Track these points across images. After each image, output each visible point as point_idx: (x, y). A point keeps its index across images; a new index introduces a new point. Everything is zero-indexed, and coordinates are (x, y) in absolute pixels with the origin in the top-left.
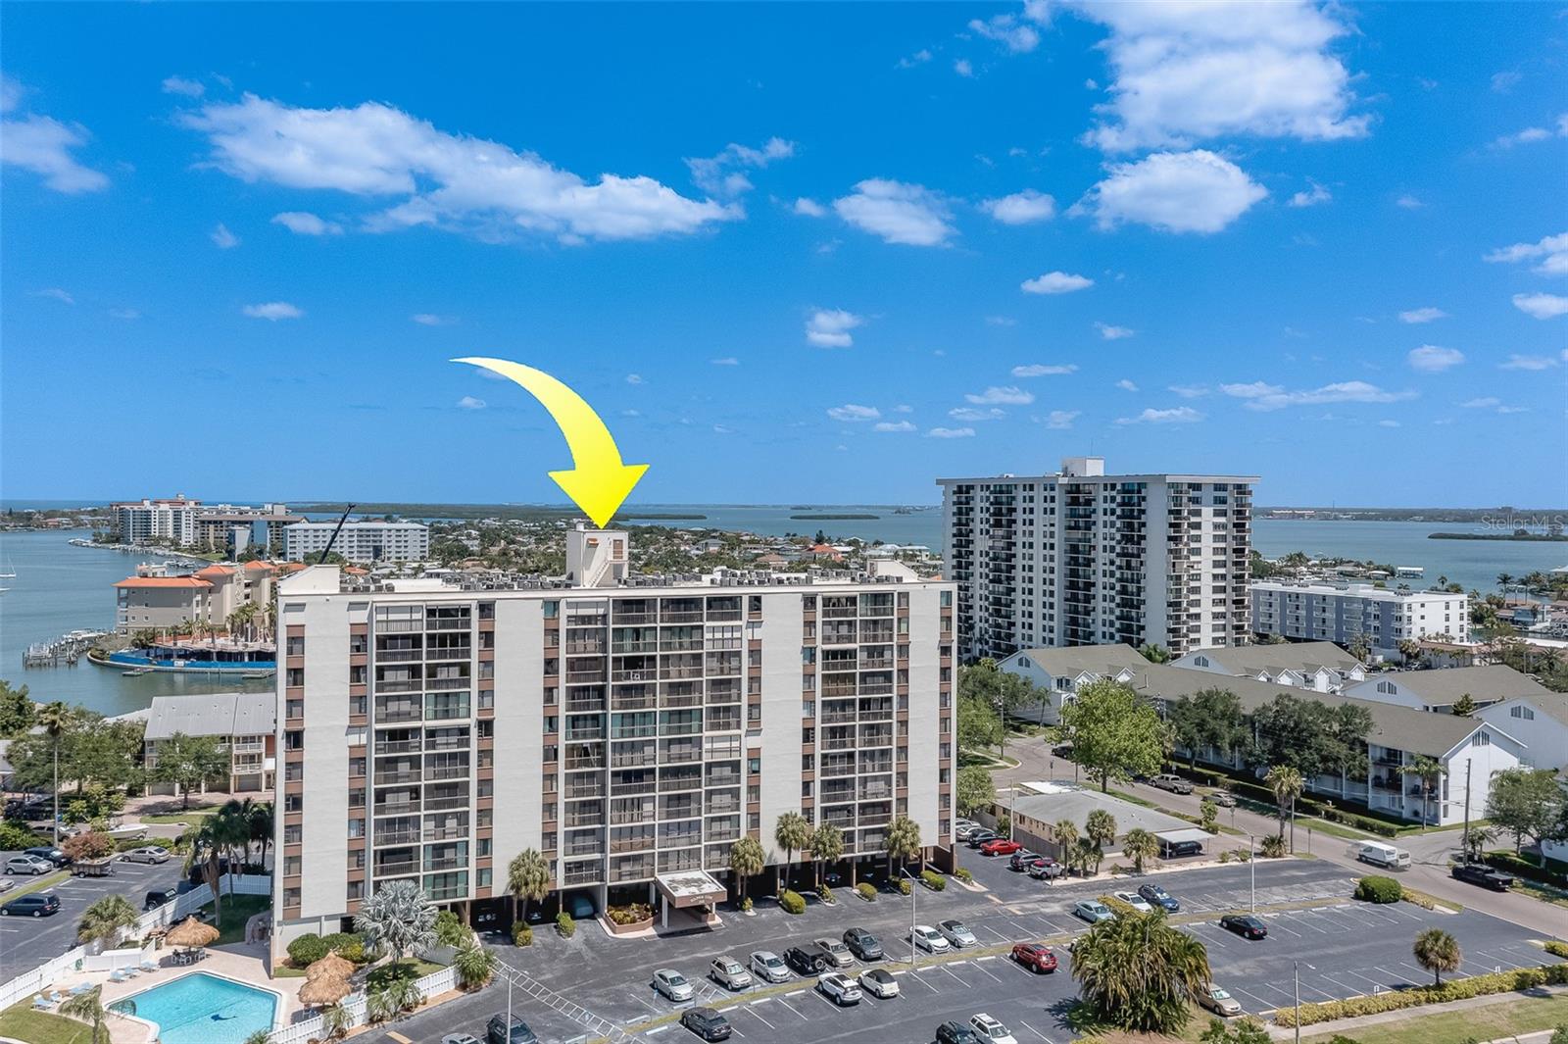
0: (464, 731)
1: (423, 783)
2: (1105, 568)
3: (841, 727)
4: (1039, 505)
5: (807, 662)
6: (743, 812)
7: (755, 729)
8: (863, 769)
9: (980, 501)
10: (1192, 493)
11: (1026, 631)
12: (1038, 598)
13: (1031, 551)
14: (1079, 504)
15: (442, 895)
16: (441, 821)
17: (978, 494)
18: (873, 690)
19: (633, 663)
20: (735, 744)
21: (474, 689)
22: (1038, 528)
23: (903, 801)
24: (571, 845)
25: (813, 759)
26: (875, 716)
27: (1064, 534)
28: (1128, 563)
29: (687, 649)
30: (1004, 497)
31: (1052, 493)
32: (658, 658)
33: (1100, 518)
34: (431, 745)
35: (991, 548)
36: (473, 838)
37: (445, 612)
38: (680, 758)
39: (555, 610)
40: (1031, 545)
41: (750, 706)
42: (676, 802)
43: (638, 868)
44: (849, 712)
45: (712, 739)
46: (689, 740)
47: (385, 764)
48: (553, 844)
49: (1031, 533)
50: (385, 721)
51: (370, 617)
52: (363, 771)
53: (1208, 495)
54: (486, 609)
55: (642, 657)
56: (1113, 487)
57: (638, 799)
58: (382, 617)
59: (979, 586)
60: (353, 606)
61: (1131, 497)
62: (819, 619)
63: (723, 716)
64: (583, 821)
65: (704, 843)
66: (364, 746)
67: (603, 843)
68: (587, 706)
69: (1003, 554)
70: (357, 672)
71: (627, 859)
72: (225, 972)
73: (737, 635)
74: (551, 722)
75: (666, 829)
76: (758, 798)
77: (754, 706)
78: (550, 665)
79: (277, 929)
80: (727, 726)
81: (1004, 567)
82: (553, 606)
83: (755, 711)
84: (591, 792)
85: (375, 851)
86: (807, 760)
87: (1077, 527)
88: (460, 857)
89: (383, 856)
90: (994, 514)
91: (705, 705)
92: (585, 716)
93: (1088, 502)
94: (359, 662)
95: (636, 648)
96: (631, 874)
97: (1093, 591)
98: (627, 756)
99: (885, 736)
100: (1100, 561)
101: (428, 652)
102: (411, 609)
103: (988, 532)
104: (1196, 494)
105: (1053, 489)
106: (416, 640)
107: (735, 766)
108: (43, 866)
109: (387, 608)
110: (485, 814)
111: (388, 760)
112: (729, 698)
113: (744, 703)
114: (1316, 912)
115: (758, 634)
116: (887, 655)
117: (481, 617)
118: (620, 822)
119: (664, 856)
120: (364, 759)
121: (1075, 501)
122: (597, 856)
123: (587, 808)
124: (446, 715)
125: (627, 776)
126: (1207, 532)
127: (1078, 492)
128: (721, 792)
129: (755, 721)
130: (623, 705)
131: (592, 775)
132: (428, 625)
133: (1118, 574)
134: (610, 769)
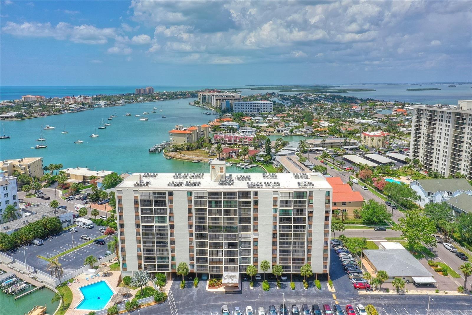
0: (166, 227)
1: (155, 240)
3: (286, 234)
4: (444, 119)
5: (274, 213)
6: (252, 256)
8: (294, 247)
9: (425, 115)
14: (460, 120)
15: (163, 270)
16: (161, 250)
17: (424, 112)
18: (298, 223)
20: (249, 236)
21: (168, 215)
23: (309, 258)
24: (198, 261)
26: (299, 231)
29: (232, 207)
30: (433, 115)
32: (223, 210)
33: (467, 126)
34: (157, 230)
35: (426, 132)
36: (170, 256)
37: (159, 194)
38: (231, 240)
39: (191, 194)
41: (254, 225)
42: (230, 252)
43: (218, 269)
44: (289, 229)
46: (233, 235)
47: (145, 234)
48: (193, 260)
50: (144, 223)
51: (138, 195)
52: (139, 236)
55: (218, 209)
57: (218, 250)
58: (142, 195)
60: (134, 191)
64: (201, 254)
65: (239, 265)
67: (207, 261)
68: (201, 222)
70: (136, 208)
71: (214, 267)
74: (191, 227)
75: (227, 260)
76: (257, 253)
78: (190, 210)
80: (247, 231)
83: (256, 227)
84: (204, 247)
85: (144, 257)
86: (274, 243)
88: (167, 260)
90: (429, 120)
91: (238, 224)
92: (201, 225)
93: (463, 120)
95: (216, 206)
96: (216, 271)
98: (214, 238)
99: (302, 238)
101: (155, 205)
102: (149, 192)
103: (426, 127)
105: (450, 114)
106: (150, 201)
107: (249, 243)
109: (143, 192)
110: (173, 250)
112: (247, 222)
116: (304, 211)
117: (169, 195)
118: (212, 256)
119: (226, 267)
122: (206, 264)
124: (161, 222)
125: (214, 243)
127: (460, 116)
129: (256, 230)
130: (212, 223)
131: (203, 242)
132: (154, 197)
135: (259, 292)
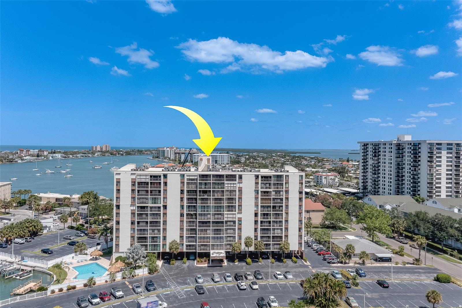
0: (159, 208)
1: (149, 220)
2: (408, 170)
3: (266, 213)
4: (387, 150)
5: (256, 194)
6: (236, 235)
7: (240, 212)
8: (274, 226)
9: (370, 149)
10: (437, 146)
11: (383, 190)
12: (387, 180)
13: (385, 165)
14: (400, 150)
15: (154, 250)
16: (153, 230)
17: (370, 146)
18: (277, 203)
19: (205, 192)
20: (234, 216)
21: (162, 197)
22: (387, 157)
23: (286, 236)
24: (188, 240)
25: (258, 222)
26: (277, 211)
27: (395, 159)
28: (415, 169)
29: (220, 189)
30: (377, 147)
31: (391, 146)
32: (211, 191)
33: (406, 154)
34: (151, 211)
35: (373, 163)
36: (161, 236)
37: (154, 177)
38: (218, 219)
39: (183, 177)
40: (385, 163)
41: (239, 205)
42: (217, 231)
43: (205, 248)
44: (269, 209)
45: (227, 214)
46: (221, 214)
47: (140, 215)
48: (183, 239)
49: (385, 159)
50: (140, 204)
51: (136, 177)
52: (134, 216)
53: (444, 147)
54: (165, 176)
55: (207, 190)
56: (411, 144)
57: (206, 229)
58: (139, 177)
59: (369, 175)
60: (132, 174)
61: (416, 147)
62: (260, 182)
63: (231, 208)
64: (191, 234)
65: (224, 243)
66: (135, 210)
67: (196, 240)
68: (192, 203)
69: (376, 165)
70: (133, 190)
71: (202, 245)
72: (101, 263)
73: (235, 185)
74: (182, 207)
75: (214, 238)
76: (241, 231)
77: (240, 206)
78: (182, 192)
79: (114, 254)
80: (232, 211)
81: (377, 170)
82: (183, 176)
83: (240, 207)
84: (193, 226)
85: (137, 237)
86: (256, 222)
87: (399, 157)
88: (158, 240)
89: (139, 238)
90: (374, 153)
91: (225, 205)
92: (192, 206)
93: (403, 149)
94: (133, 188)
95: (205, 188)
96: (204, 249)
97: (404, 178)
98: (203, 217)
99: (281, 217)
100: (406, 168)
101: (150, 187)
102: (146, 175)
103: (372, 158)
104: (439, 146)
105: (391, 145)
106: (147, 183)
107: (234, 222)
108: (82, 235)
109: (140, 175)
110: (165, 230)
111: (140, 214)
112: (233, 203)
113: (237, 205)
114: (415, 283)
115: (241, 185)
116: (281, 193)
117: (164, 178)
118: (201, 235)
119: (213, 245)
120: (135, 213)
121: (399, 149)
122: (195, 243)
123: (192, 230)
124: (155, 203)
125: (203, 223)
126: (444, 159)
127: (400, 146)
128: (230, 229)
129: (240, 210)
130: (202, 203)
131: (193, 222)
132: (150, 180)
133: (412, 173)
134: (198, 220)
135: (244, 266)
